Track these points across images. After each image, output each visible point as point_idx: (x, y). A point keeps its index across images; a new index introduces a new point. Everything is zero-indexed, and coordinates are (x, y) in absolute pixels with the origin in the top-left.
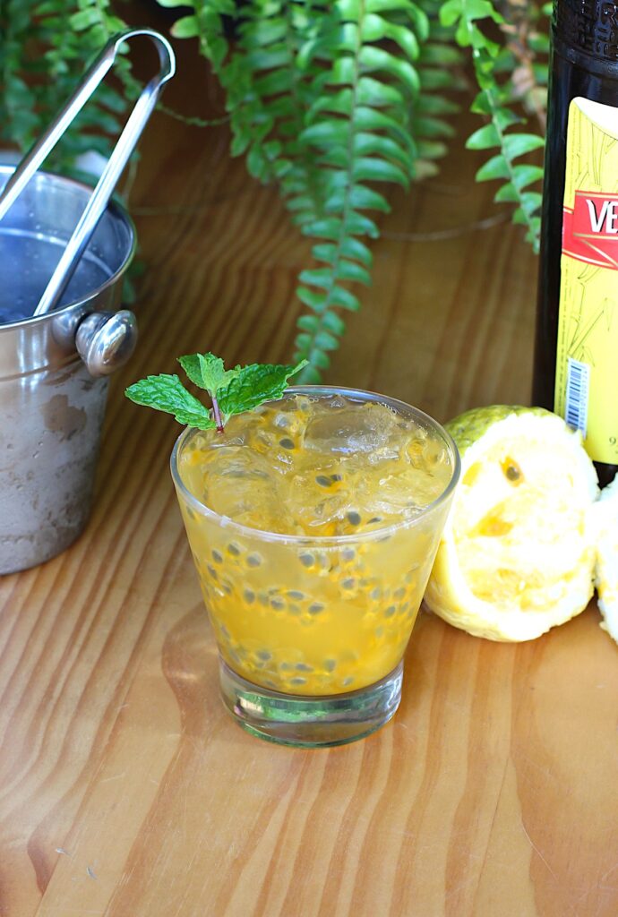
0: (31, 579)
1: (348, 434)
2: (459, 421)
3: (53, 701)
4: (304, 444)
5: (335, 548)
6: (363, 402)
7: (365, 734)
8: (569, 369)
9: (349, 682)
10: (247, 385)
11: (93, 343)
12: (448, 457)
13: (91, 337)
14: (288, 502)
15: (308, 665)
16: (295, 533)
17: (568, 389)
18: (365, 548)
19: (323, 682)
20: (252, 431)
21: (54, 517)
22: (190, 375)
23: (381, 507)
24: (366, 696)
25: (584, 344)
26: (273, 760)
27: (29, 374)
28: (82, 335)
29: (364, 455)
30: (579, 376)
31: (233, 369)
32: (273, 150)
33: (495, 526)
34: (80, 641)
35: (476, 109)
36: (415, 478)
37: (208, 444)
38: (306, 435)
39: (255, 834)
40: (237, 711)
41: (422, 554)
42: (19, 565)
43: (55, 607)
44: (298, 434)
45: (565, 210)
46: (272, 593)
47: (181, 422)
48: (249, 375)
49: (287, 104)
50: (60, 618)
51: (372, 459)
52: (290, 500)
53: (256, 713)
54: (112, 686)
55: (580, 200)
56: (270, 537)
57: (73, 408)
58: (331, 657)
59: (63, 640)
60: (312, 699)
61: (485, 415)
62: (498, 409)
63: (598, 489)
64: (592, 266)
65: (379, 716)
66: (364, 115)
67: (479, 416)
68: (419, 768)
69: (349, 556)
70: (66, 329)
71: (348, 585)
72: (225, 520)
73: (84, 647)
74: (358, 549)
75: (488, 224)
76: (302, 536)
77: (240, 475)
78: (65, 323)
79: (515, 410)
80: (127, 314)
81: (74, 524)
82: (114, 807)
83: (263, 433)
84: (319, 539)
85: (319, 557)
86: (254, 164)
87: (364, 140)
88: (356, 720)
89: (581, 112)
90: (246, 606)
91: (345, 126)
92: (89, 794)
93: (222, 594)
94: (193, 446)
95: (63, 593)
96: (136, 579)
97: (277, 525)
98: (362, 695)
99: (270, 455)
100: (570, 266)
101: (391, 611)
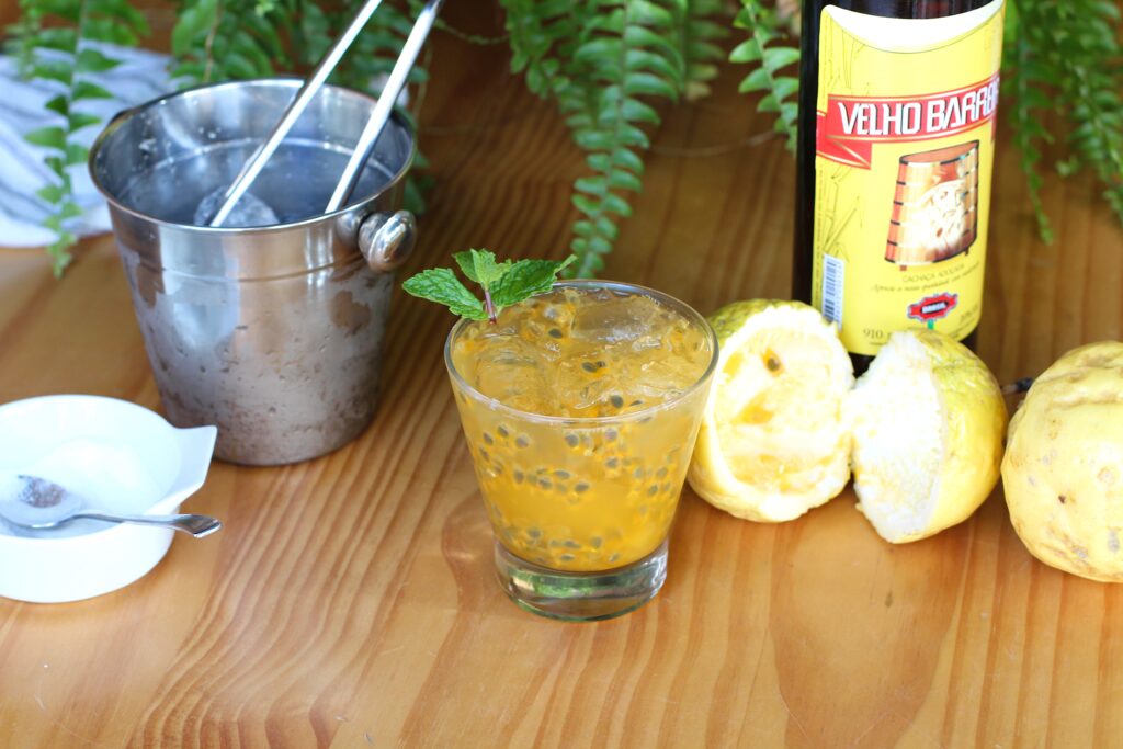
0: (320, 468)
1: (613, 324)
2: (719, 314)
3: (338, 579)
4: (572, 334)
5: (598, 429)
6: (629, 294)
7: (631, 609)
8: (825, 265)
9: (615, 558)
10: (518, 279)
11: (374, 241)
12: (707, 345)
13: (372, 235)
14: (555, 386)
15: (576, 542)
16: (560, 415)
17: (825, 284)
18: (628, 428)
19: (590, 558)
20: (523, 322)
21: (341, 408)
22: (464, 269)
23: (643, 391)
24: (632, 572)
25: (839, 241)
26: (544, 633)
27: (316, 270)
28: (364, 235)
29: (627, 343)
30: (833, 271)
31: (503, 262)
32: (551, 67)
33: (757, 414)
34: (365, 523)
35: (738, 24)
36: (677, 364)
37: (481, 335)
38: (574, 324)
39: (525, 703)
40: (511, 588)
41: (682, 434)
42: (307, 454)
43: (342, 494)
44: (567, 325)
45: (818, 113)
46: (540, 472)
47: (455, 313)
48: (520, 270)
49: (564, 27)
50: (346, 503)
51: (636, 347)
52: (556, 385)
53: (528, 591)
54: (393, 565)
55: (832, 103)
56: (538, 418)
57: (357, 304)
58: (597, 534)
59: (349, 522)
60: (580, 576)
61: (745, 307)
62: (757, 302)
63: (853, 378)
64: (845, 166)
65: (644, 592)
66: (635, 33)
67: (739, 308)
68: (683, 639)
69: (612, 436)
70: (349, 229)
71: (612, 464)
72: (495, 403)
73: (368, 530)
74: (620, 429)
75: (758, 140)
76: (567, 417)
77: (510, 362)
78: (349, 223)
79: (774, 304)
80: (406, 213)
81: (361, 416)
82: (392, 677)
83: (533, 323)
84: (584, 420)
85: (583, 438)
86: (534, 81)
87: (636, 56)
88: (623, 596)
89: (831, 19)
90: (516, 486)
91: (617, 44)
92: (369, 665)
93: (494, 475)
94: (467, 336)
95: (350, 479)
96: (419, 467)
97: (545, 408)
98: (627, 571)
99: (539, 344)
100: (824, 165)
101: (653, 490)
